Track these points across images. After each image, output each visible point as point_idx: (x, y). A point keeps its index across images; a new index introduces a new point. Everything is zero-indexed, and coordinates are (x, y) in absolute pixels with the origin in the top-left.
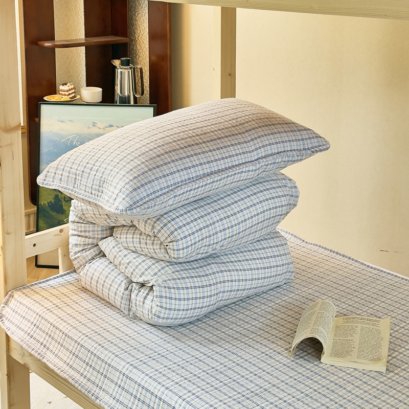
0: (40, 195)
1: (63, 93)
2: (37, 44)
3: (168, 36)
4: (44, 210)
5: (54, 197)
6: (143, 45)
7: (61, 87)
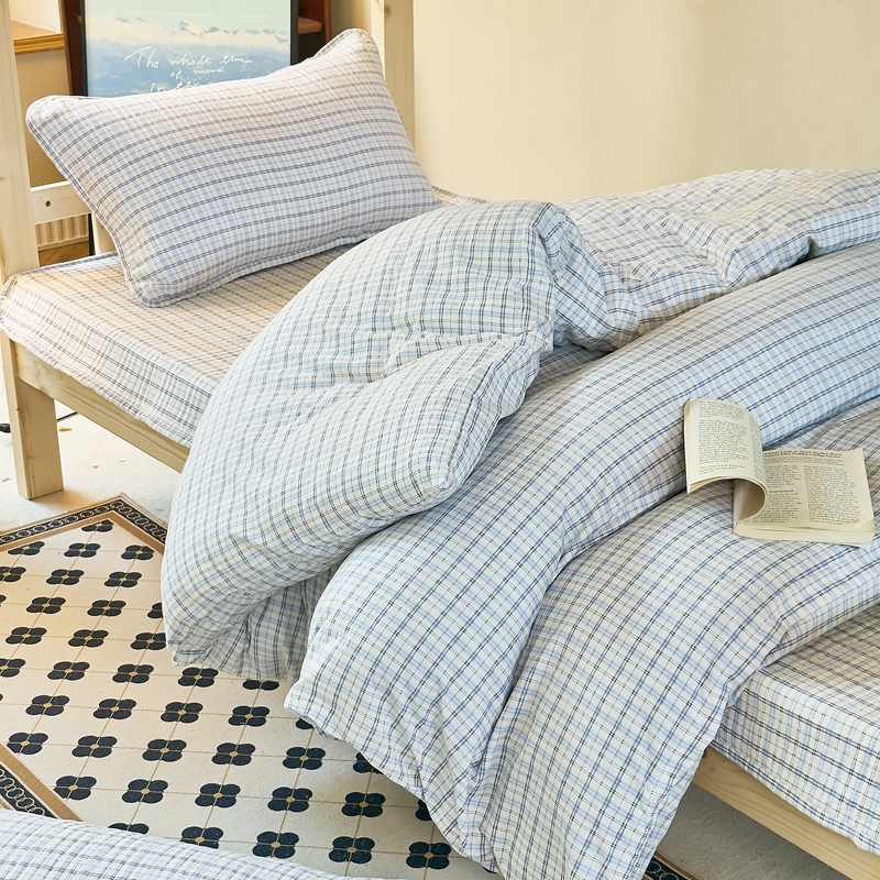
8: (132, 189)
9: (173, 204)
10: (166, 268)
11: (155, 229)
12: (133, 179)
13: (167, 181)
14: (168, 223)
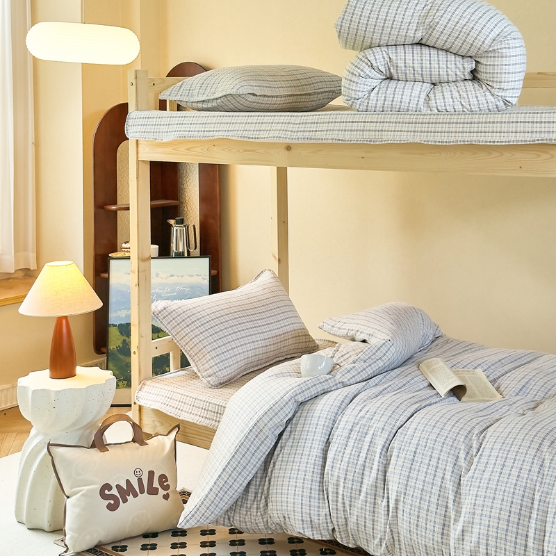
0: (109, 340)
1: (126, 250)
2: (103, 208)
3: (218, 198)
4: (113, 354)
5: (122, 341)
6: (194, 206)
7: (124, 245)
8: (201, 337)
9: (220, 343)
10: (220, 371)
11: (213, 354)
12: (201, 333)
13: (216, 333)
14: (219, 351)
